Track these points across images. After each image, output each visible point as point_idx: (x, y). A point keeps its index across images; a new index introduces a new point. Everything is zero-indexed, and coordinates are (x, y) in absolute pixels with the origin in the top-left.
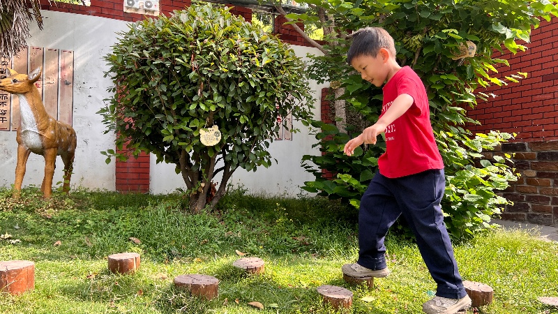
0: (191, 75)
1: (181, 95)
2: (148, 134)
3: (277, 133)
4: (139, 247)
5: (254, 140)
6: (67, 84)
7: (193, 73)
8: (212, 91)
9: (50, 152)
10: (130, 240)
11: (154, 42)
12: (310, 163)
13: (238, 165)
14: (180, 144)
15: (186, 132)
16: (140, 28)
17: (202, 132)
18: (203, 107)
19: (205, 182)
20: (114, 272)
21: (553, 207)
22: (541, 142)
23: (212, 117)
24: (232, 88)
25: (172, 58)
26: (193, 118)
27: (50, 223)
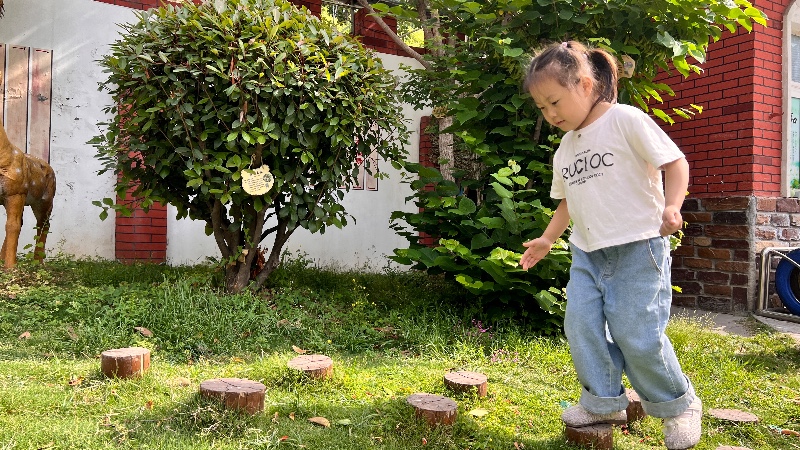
0: (230, 90)
1: (215, 120)
2: (164, 176)
3: (356, 179)
4: (149, 341)
5: (321, 188)
6: (42, 100)
7: (233, 87)
8: (260, 114)
9: (15, 200)
10: (136, 331)
11: (176, 40)
12: (401, 222)
13: (298, 224)
14: (213, 191)
15: (221, 174)
16: (153, 18)
17: (245, 174)
18: (246, 138)
19: (249, 248)
20: (111, 377)
21: (732, 287)
22: (718, 199)
23: (259, 153)
24: (290, 112)
25: (201, 66)
26: (232, 154)
27: (13, 305)
